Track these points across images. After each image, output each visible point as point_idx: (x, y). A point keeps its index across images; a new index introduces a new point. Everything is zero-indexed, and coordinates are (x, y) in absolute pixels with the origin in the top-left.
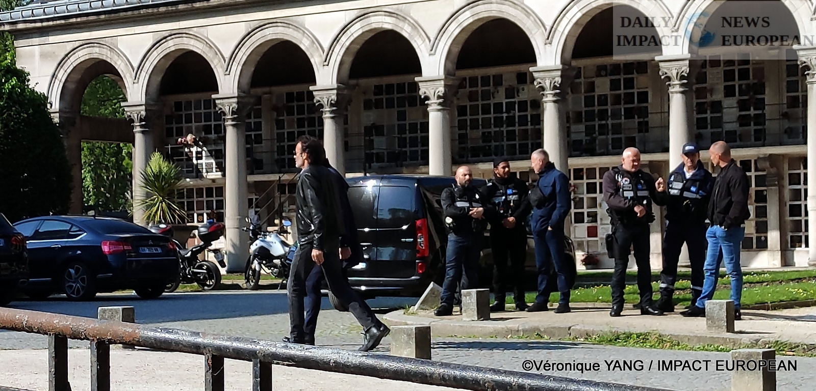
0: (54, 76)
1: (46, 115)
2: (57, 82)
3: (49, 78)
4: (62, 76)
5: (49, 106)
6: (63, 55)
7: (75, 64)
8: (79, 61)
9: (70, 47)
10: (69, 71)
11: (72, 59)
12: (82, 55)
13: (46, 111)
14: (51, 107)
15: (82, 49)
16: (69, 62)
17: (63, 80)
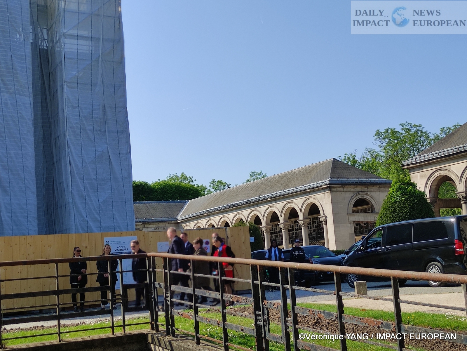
0: (426, 184)
1: (425, 200)
2: (428, 186)
3: (424, 185)
4: (429, 183)
5: (425, 196)
6: (429, 175)
7: (434, 178)
8: (436, 177)
9: (431, 172)
10: (432, 181)
11: (433, 176)
12: (437, 174)
13: (424, 198)
14: (427, 196)
15: (437, 172)
16: (432, 178)
17: (430, 185)
